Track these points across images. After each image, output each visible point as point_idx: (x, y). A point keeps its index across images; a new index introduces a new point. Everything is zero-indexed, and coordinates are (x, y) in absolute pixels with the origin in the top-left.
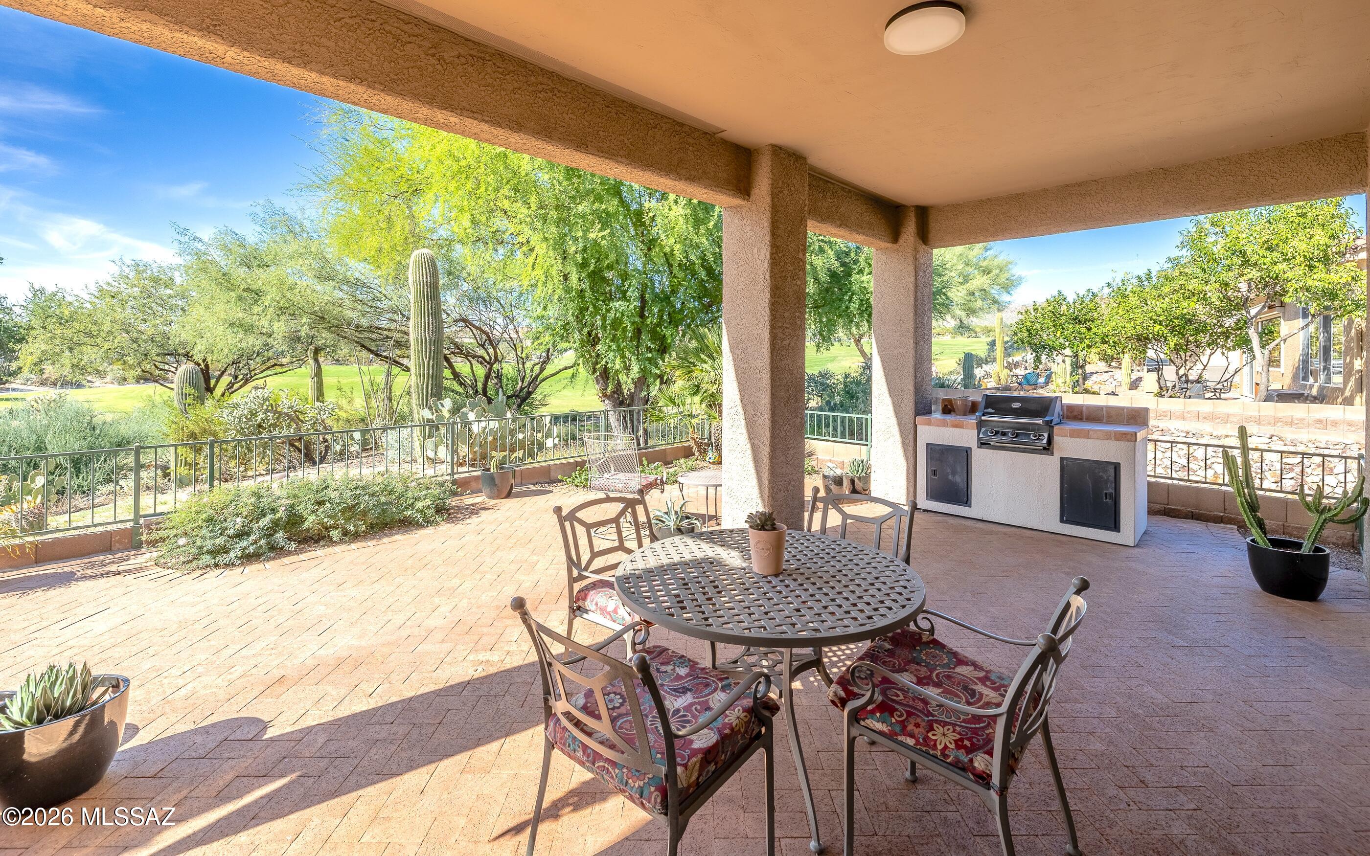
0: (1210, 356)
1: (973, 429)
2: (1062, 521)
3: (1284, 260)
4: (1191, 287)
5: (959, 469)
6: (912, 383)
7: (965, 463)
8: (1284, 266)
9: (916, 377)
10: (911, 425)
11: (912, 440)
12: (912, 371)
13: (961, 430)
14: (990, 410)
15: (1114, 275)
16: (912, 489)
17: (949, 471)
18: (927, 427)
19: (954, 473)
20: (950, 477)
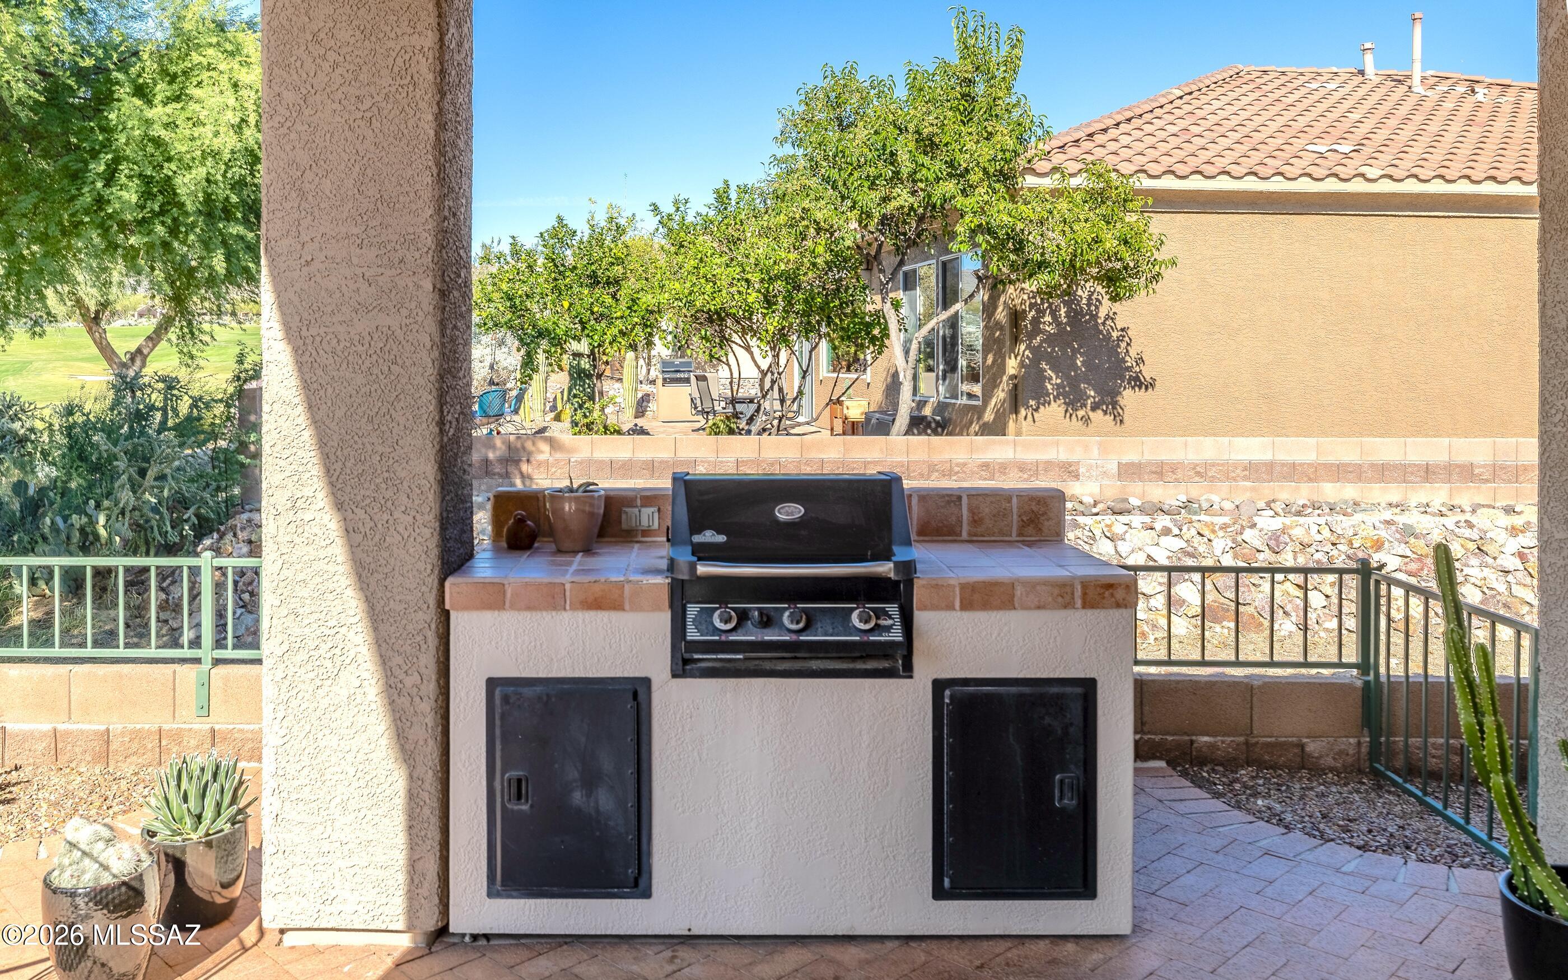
0: (811, 352)
1: (656, 608)
2: (939, 893)
3: (950, 175)
4: (819, 216)
5: (607, 763)
6: (430, 451)
7: (630, 738)
8: (950, 187)
9: (441, 423)
10: (429, 615)
11: (431, 672)
12: (428, 400)
13: (614, 616)
14: (709, 536)
15: (593, 207)
16: (431, 866)
17: (573, 773)
18: (488, 617)
19: (591, 781)
20: (577, 797)
